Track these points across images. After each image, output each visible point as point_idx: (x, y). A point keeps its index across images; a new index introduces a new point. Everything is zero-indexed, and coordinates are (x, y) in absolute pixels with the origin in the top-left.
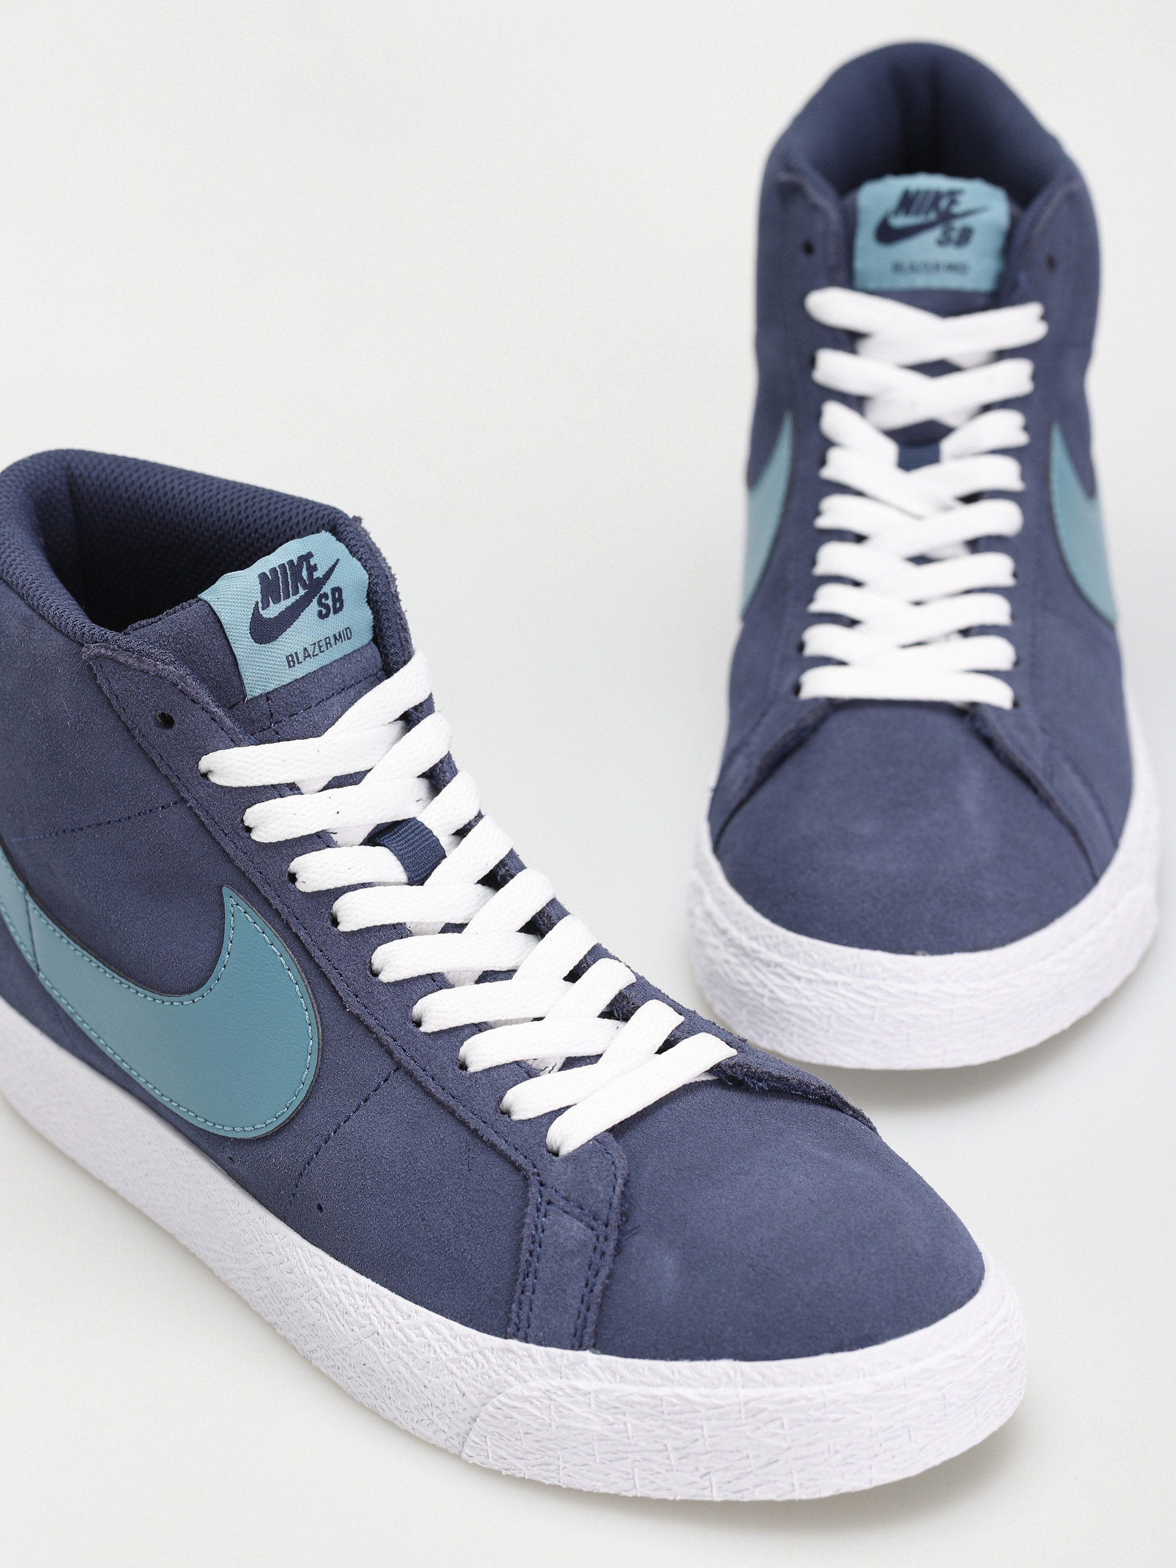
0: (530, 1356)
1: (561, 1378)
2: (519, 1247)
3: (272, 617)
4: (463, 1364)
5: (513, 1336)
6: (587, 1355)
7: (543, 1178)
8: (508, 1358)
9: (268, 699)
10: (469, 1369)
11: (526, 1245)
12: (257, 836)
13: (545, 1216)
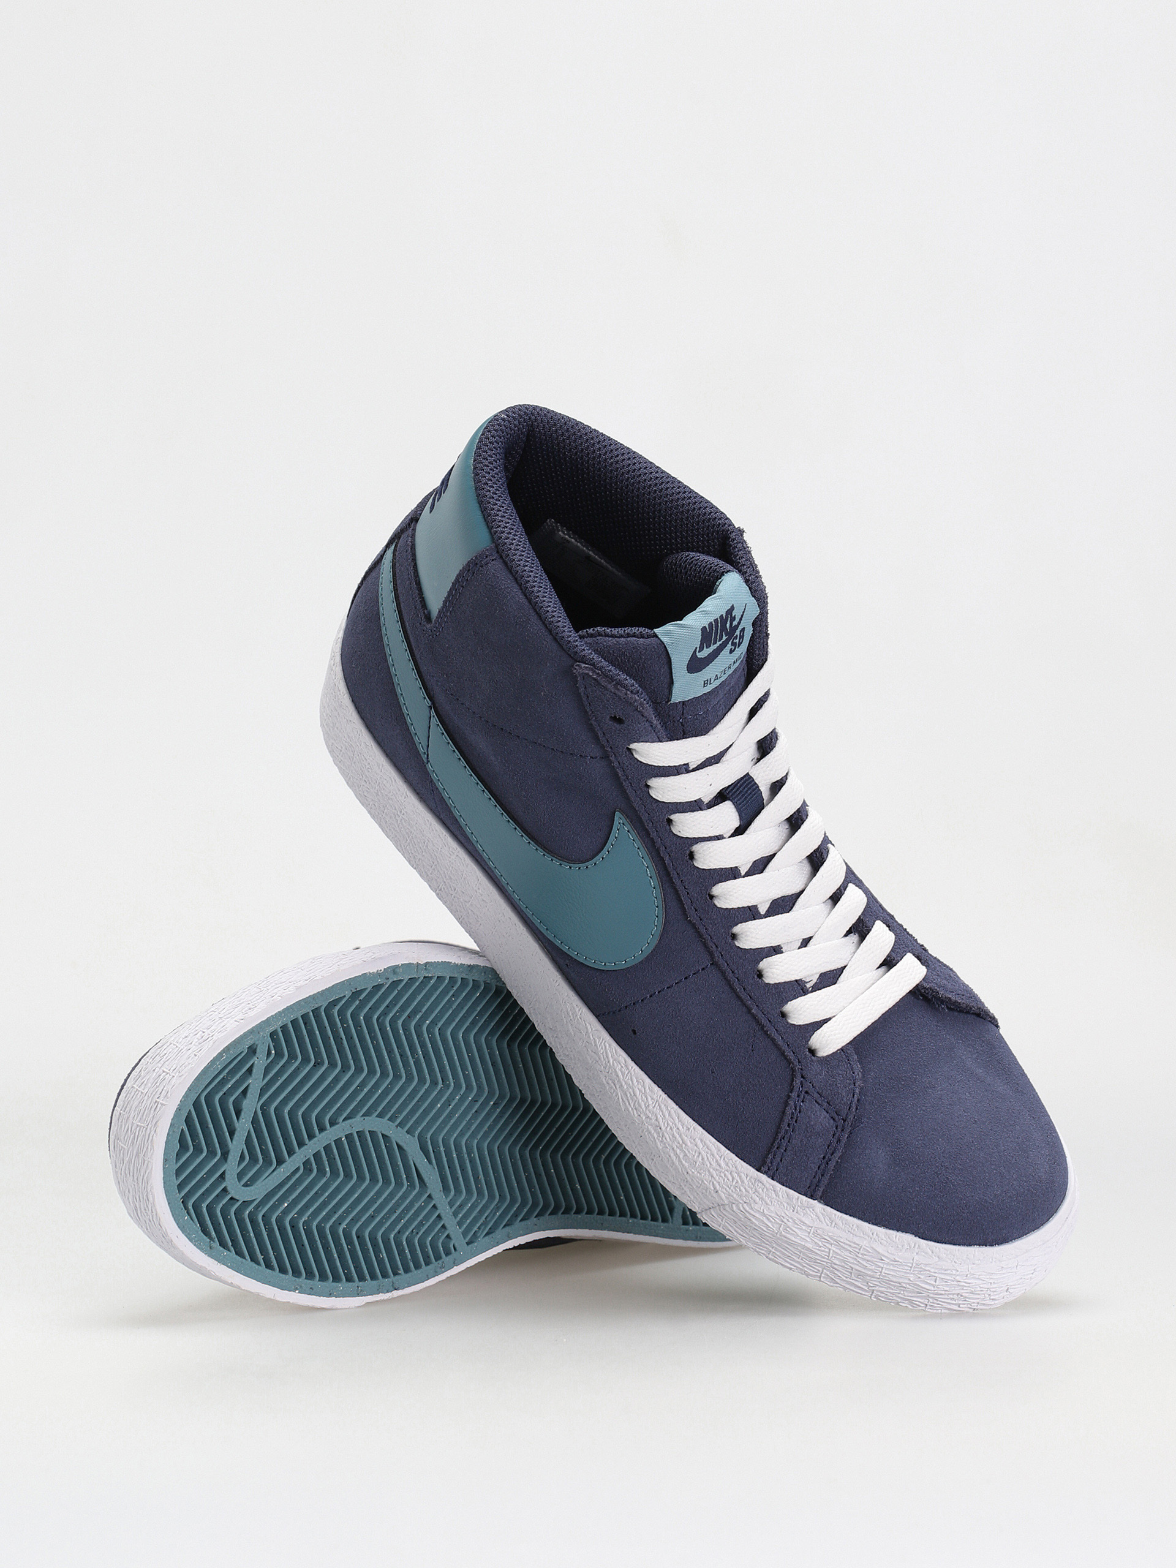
0: (774, 1191)
1: (793, 1211)
2: (782, 1120)
3: (703, 657)
4: (722, 1175)
5: (764, 1173)
6: (815, 1203)
7: (804, 1073)
8: (758, 1185)
9: (683, 705)
10: (726, 1179)
11: (787, 1119)
12: (653, 793)
13: (803, 1102)
